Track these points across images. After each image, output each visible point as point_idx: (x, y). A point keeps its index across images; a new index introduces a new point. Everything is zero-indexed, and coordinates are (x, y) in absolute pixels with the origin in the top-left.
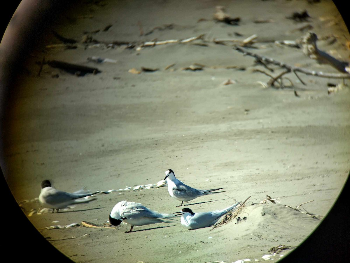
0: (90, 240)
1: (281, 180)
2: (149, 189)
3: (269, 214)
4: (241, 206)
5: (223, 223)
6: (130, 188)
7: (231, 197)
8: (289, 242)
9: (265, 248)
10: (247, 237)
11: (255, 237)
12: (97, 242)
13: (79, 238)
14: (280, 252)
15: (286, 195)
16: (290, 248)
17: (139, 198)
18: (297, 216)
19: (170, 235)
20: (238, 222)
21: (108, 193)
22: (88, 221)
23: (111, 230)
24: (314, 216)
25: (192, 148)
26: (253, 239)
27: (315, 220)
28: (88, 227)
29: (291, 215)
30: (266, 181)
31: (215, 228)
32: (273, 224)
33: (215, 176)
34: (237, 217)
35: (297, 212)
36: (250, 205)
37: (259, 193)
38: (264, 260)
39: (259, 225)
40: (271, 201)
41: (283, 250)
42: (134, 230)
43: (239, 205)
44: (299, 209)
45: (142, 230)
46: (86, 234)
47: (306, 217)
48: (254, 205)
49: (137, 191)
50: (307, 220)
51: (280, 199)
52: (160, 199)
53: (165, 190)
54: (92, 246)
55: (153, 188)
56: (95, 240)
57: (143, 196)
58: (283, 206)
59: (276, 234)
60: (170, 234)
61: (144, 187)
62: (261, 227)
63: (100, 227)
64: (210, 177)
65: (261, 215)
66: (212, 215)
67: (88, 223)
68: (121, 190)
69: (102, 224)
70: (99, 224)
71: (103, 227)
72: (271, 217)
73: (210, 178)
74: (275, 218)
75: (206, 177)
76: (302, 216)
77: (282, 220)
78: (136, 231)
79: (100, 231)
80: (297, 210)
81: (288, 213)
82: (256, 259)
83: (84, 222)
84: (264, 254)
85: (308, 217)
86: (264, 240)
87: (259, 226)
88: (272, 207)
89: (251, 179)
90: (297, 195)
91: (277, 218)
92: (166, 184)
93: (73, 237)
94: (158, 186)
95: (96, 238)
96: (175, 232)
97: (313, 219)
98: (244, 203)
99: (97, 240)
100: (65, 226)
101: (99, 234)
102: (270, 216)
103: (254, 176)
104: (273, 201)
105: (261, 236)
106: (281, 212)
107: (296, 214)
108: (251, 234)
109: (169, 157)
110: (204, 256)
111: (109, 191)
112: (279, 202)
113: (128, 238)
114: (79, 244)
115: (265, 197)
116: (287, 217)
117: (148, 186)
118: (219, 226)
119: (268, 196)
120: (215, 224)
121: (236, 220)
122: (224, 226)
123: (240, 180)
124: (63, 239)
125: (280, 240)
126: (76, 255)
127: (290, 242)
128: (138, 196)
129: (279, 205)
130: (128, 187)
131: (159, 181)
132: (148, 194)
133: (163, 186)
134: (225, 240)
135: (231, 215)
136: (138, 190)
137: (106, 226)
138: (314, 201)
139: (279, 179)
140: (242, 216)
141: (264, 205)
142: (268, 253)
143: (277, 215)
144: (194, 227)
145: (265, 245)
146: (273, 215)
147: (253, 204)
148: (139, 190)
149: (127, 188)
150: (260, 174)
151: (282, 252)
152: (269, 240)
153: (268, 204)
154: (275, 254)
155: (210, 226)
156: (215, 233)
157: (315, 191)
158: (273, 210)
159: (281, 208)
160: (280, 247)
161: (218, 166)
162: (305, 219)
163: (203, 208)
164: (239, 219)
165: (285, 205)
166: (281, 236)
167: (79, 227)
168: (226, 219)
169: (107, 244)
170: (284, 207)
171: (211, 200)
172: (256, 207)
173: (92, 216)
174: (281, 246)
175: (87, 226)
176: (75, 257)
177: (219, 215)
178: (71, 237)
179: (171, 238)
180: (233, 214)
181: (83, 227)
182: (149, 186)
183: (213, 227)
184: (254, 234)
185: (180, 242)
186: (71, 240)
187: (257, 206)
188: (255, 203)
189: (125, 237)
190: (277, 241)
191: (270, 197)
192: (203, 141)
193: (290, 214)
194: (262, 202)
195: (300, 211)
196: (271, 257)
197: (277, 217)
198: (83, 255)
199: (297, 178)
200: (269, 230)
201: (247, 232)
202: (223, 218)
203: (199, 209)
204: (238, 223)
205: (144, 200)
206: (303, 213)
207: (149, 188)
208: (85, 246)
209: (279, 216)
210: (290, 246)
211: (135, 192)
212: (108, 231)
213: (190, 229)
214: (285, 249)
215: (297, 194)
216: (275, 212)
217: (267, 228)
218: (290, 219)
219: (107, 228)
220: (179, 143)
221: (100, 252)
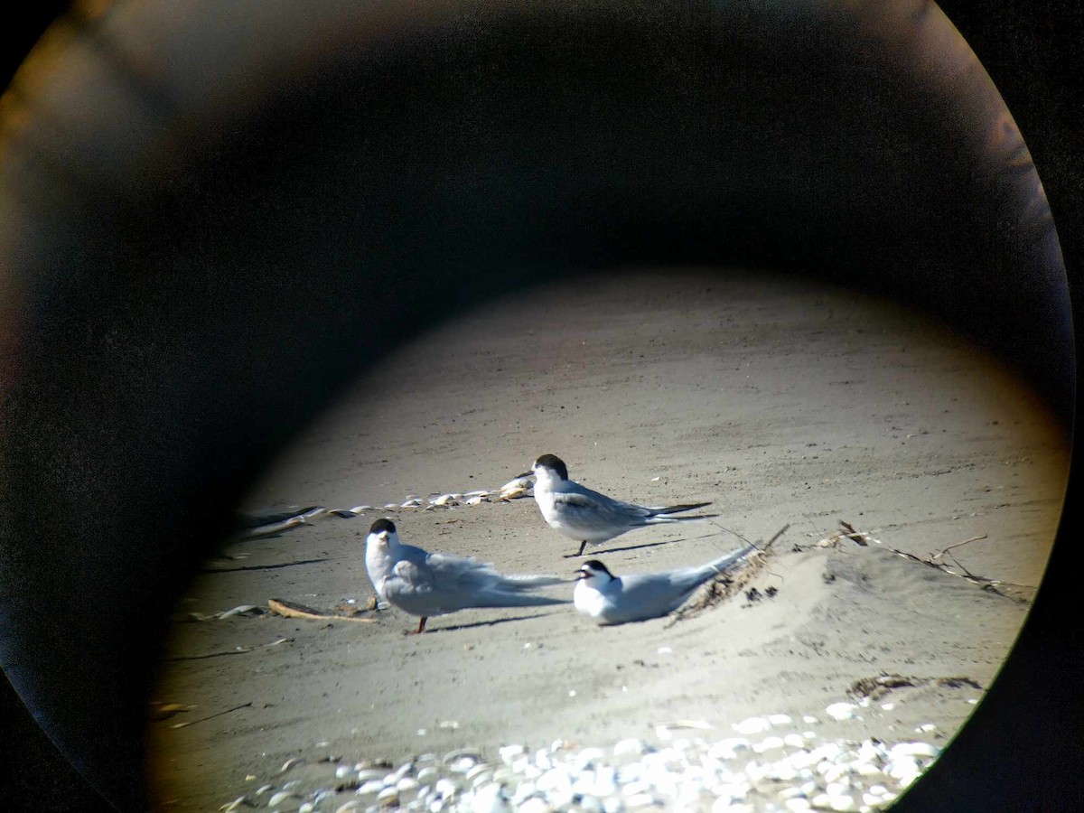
0: (294, 658)
1: (884, 476)
2: (477, 505)
3: (848, 579)
4: (760, 555)
5: (704, 607)
6: (417, 500)
7: (728, 527)
8: (910, 665)
9: (836, 683)
10: (779, 647)
11: (803, 649)
12: (317, 662)
13: (258, 650)
14: (883, 694)
15: (899, 522)
16: (913, 681)
17: (447, 531)
18: (933, 584)
19: (541, 642)
20: (752, 603)
21: (352, 515)
22: (289, 600)
23: (360, 625)
24: (988, 583)
25: (608, 382)
26: (796, 653)
27: (989, 597)
28: (289, 617)
29: (916, 580)
30: (838, 479)
31: (679, 623)
32: (859, 609)
33: (680, 466)
34: (747, 588)
35: (935, 571)
36: (787, 552)
37: (815, 514)
38: (832, 719)
39: (816, 610)
40: (852, 538)
41: (893, 690)
42: (432, 628)
43: (754, 553)
44: (939, 562)
45: (455, 628)
46: (280, 637)
47: (962, 588)
48: (800, 550)
49: (442, 509)
50: (964, 595)
51: (882, 533)
52: (511, 536)
53: (526, 509)
54: (300, 677)
55: (487, 500)
56: (310, 658)
57: (457, 525)
58: (890, 554)
59: (868, 639)
60: (540, 638)
61: (463, 497)
62: (822, 618)
63: (327, 618)
64: (666, 468)
65: (821, 580)
66: (669, 581)
67: (289, 605)
68: (390, 506)
69: (332, 607)
70: (323, 608)
71: (336, 617)
72: (854, 587)
73: (665, 474)
74: (865, 591)
75: (653, 470)
76: (949, 584)
77: (886, 595)
78: (435, 630)
79: (326, 630)
80: (933, 566)
81: (906, 574)
82: (808, 715)
83: (276, 600)
84: (832, 701)
85: (971, 589)
86: (833, 656)
87: (817, 615)
88: (855, 557)
89: (791, 474)
90: (933, 521)
91: (872, 590)
92: (529, 491)
93: (239, 649)
94: (504, 495)
95: (313, 649)
96: (555, 633)
97: (984, 592)
98: (770, 545)
99: (318, 656)
100: (217, 615)
101: (323, 638)
102: (851, 584)
103: (802, 467)
104: (859, 540)
105: (822, 644)
106: (884, 571)
107: (932, 579)
108: (792, 639)
109: (540, 409)
110: (646, 704)
111: (355, 510)
112: (878, 542)
113: (412, 651)
114: (258, 671)
115: (836, 525)
116: (904, 588)
117: (474, 496)
118: (692, 615)
119: (844, 524)
120: (680, 609)
121: (745, 596)
122: (708, 615)
123: (759, 478)
124: (208, 654)
125: (882, 657)
126: (249, 705)
127: (912, 663)
128: (442, 526)
129: (879, 550)
130: (413, 498)
131: (510, 480)
132: (473, 519)
133: (519, 495)
134: (710, 658)
135: (727, 582)
136: (442, 506)
137: (344, 615)
138: (985, 537)
139: (879, 474)
140: (761, 585)
141: (832, 550)
142: (844, 698)
143: (871, 582)
144: (613, 618)
145: (832, 672)
146: (859, 583)
147: (797, 550)
148: (444, 507)
149: (410, 502)
150: (820, 459)
151: (889, 696)
152: (849, 658)
153: (843, 549)
154: (866, 702)
155: (664, 614)
156: (680, 636)
157: (989, 507)
158: (858, 565)
159: (884, 559)
160: (883, 680)
161: (689, 436)
162: (959, 592)
163: (642, 563)
164: (752, 595)
165: (898, 552)
166: (883, 645)
167: (261, 616)
168: (714, 593)
169: (347, 668)
170: (895, 557)
171: (667, 539)
172: (805, 559)
173: (301, 584)
174: (887, 675)
175: (287, 614)
176: (244, 710)
177: (691, 583)
178: (235, 649)
179: (544, 650)
180: (736, 577)
181: (272, 618)
182: (477, 495)
183: (673, 617)
184: (798, 638)
185: (573, 664)
186: (235, 656)
187: (811, 553)
188: (804, 547)
189: (403, 647)
190: (874, 659)
191: (849, 527)
192: (643, 359)
193: (912, 576)
194: (824, 542)
195: (944, 567)
196: (854, 710)
197: (870, 586)
198: (271, 706)
199: (933, 468)
200: (849, 626)
201: (779, 634)
202: (703, 590)
203: (630, 564)
204: (750, 606)
205: (462, 538)
206: (952, 576)
207: (475, 501)
208: (279, 675)
209: (879, 584)
210: (914, 678)
211: (432, 514)
212: (350, 628)
213: (602, 625)
214: (896, 685)
215: (934, 517)
216: (864, 572)
217: (839, 619)
218: (914, 593)
219: (349, 619)
220: (569, 366)
221: (325, 695)
